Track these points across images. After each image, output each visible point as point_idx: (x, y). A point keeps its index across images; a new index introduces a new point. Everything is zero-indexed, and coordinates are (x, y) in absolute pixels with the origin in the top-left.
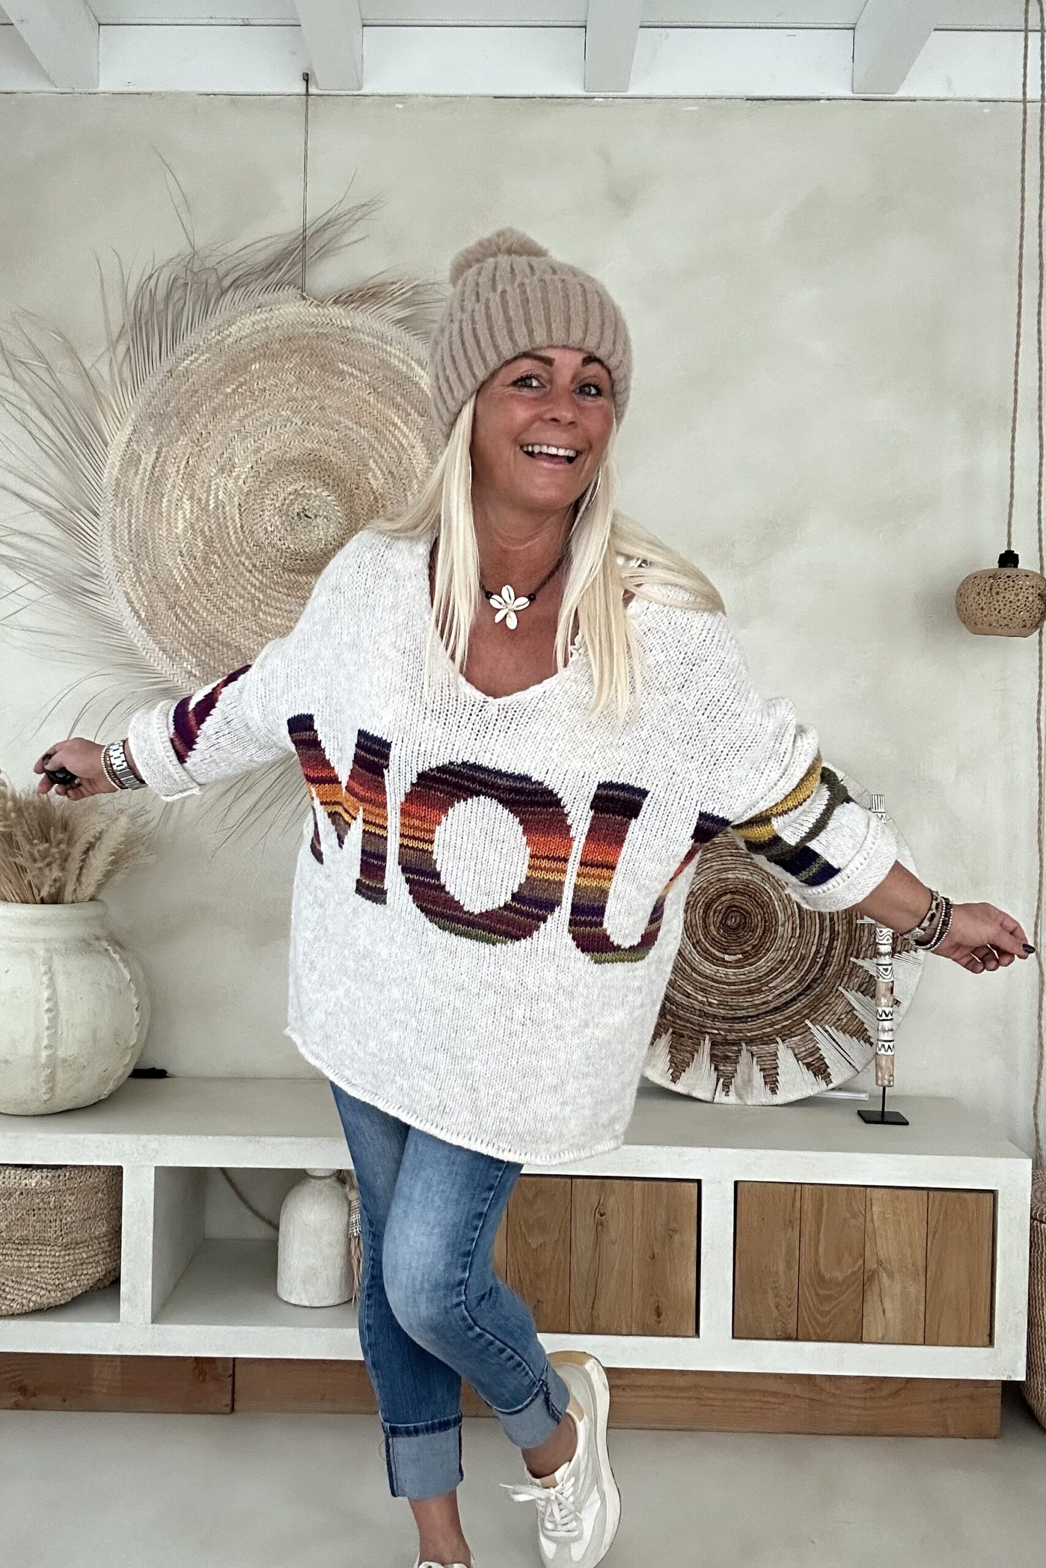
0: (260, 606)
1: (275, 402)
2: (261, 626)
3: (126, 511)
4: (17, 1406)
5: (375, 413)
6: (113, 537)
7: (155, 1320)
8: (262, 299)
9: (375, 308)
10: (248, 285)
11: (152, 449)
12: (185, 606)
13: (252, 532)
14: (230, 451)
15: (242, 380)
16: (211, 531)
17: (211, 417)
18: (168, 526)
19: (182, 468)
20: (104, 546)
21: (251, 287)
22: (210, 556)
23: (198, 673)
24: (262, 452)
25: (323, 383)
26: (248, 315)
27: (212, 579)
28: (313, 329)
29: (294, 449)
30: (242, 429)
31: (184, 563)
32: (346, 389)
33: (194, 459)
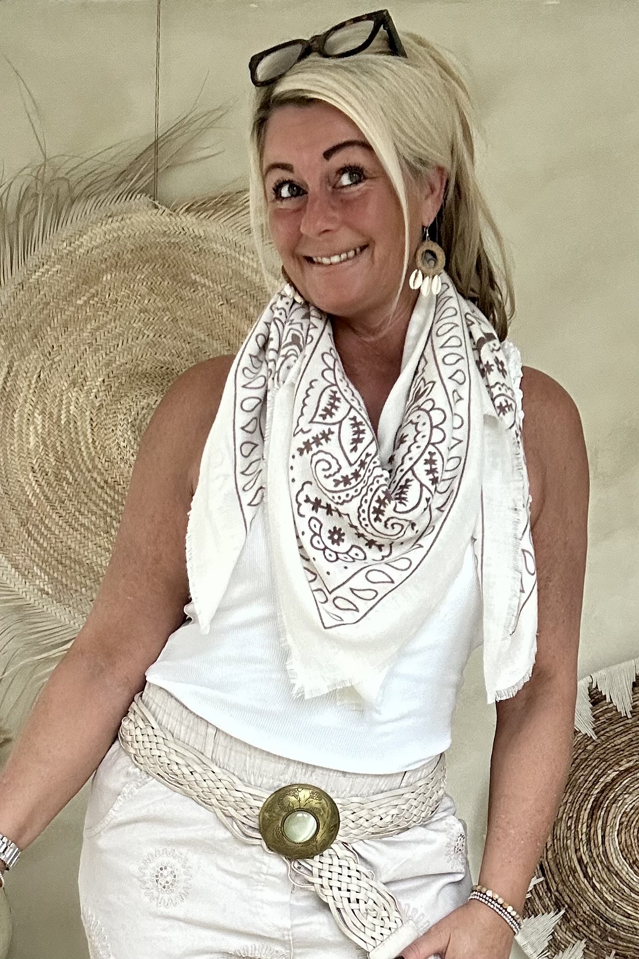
0: (111, 523)
1: (127, 314)
5: (228, 325)
8: (114, 208)
10: (98, 195)
12: (37, 522)
13: (103, 448)
14: (81, 364)
15: (92, 291)
16: (63, 447)
17: (63, 329)
18: (20, 442)
19: (33, 382)
21: (102, 197)
22: (62, 471)
23: (50, 591)
24: (114, 365)
25: (175, 294)
26: (99, 224)
27: (64, 495)
28: (165, 238)
29: (146, 362)
30: (94, 342)
31: (36, 479)
32: (198, 300)
33: (45, 373)
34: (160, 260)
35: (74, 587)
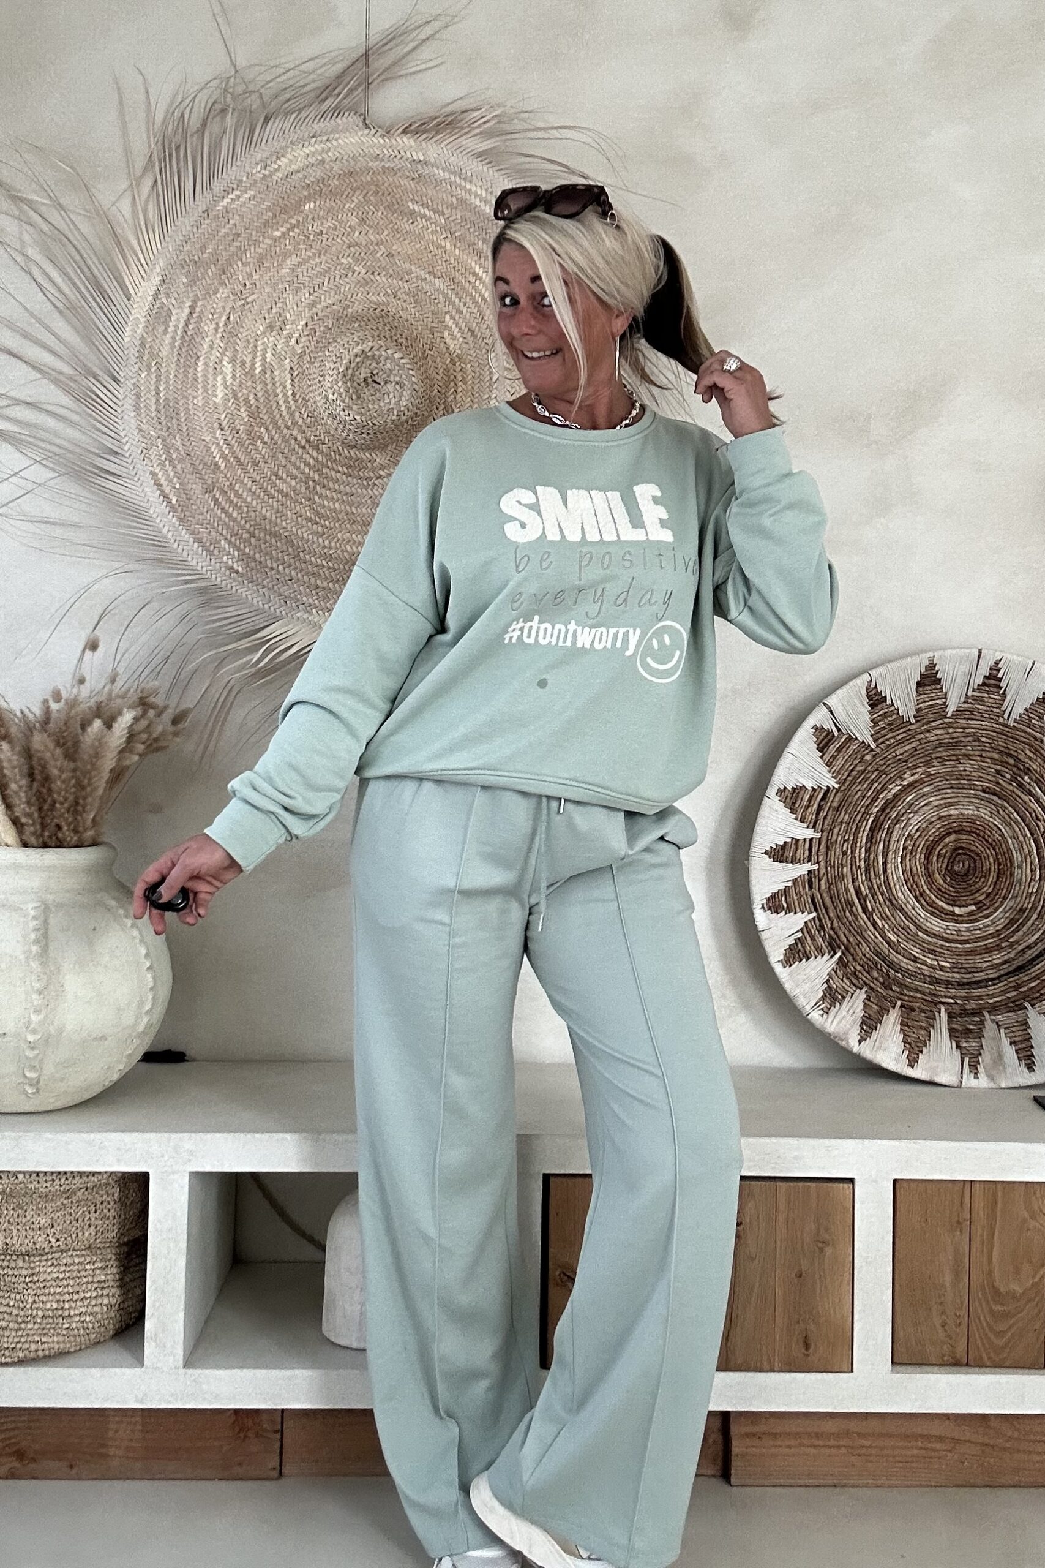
0: (315, 488)
1: (334, 248)
2: (317, 513)
3: (153, 376)
4: (12, 1475)
5: (453, 261)
6: (137, 407)
7: (185, 1366)
8: (317, 127)
9: (451, 139)
10: (300, 111)
11: (183, 302)
12: (226, 488)
13: (305, 401)
14: (281, 305)
15: (294, 221)
16: (257, 400)
17: (257, 264)
18: (205, 394)
19: (221, 325)
20: (126, 417)
21: (303, 115)
22: (256, 429)
23: (240, 569)
24: (318, 306)
25: (391, 226)
26: (300, 146)
27: (258, 456)
28: (378, 163)
29: (357, 303)
30: (295, 279)
31: (224, 437)
32: (417, 232)
33: (236, 315)
34: (374, 188)
35: (269, 562)
